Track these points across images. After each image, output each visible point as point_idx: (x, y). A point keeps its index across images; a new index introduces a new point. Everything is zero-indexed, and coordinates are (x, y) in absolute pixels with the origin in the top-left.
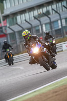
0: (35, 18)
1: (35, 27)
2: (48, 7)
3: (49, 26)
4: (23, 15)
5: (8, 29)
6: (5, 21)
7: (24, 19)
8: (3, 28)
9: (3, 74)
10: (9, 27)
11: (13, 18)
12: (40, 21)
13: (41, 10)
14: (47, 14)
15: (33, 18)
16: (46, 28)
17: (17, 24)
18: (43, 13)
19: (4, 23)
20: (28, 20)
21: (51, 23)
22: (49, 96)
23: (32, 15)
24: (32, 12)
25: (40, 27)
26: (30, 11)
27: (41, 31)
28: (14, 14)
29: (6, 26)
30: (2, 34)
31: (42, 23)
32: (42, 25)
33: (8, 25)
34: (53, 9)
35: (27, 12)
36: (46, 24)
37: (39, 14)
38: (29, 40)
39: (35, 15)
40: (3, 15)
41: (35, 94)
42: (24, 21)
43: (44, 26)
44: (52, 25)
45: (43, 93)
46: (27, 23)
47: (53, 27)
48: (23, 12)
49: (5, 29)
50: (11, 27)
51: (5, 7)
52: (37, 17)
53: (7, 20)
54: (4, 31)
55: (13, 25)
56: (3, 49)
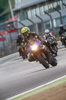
0: (46, 13)
1: (46, 22)
2: (58, 2)
3: (59, 21)
4: (34, 10)
5: (18, 24)
6: (16, 16)
7: (35, 14)
8: (14, 23)
9: (14, 68)
10: (20, 22)
11: (24, 13)
12: (50, 16)
13: (51, 5)
14: (58, 9)
15: (44, 13)
16: (56, 23)
17: (27, 18)
18: (54, 8)
19: (15, 18)
20: (39, 15)
21: (61, 18)
22: (59, 91)
23: (43, 10)
24: (42, 7)
25: (50, 22)
26: (41, 6)
27: (51, 26)
28: (25, 9)
29: (16, 21)
30: (13, 29)
31: (52, 18)
32: (52, 20)
33: (19, 20)
34: (63, 4)
35: (38, 6)
36: (56, 19)
37: (50, 9)
38: (28, 37)
39: (45, 10)
40: (14, 9)
41: (45, 88)
42: (35, 16)
43: (54, 21)
44: (63, 20)
45: (54, 88)
46: (37, 18)
47: (63, 22)
48: (34, 6)
49: (16, 24)
50: (21, 22)
51: (16, 2)
52: (47, 12)
53: (18, 15)
54: (15, 26)
55: (24, 19)
56: (17, 43)
